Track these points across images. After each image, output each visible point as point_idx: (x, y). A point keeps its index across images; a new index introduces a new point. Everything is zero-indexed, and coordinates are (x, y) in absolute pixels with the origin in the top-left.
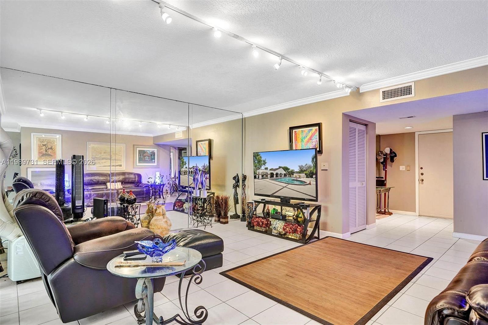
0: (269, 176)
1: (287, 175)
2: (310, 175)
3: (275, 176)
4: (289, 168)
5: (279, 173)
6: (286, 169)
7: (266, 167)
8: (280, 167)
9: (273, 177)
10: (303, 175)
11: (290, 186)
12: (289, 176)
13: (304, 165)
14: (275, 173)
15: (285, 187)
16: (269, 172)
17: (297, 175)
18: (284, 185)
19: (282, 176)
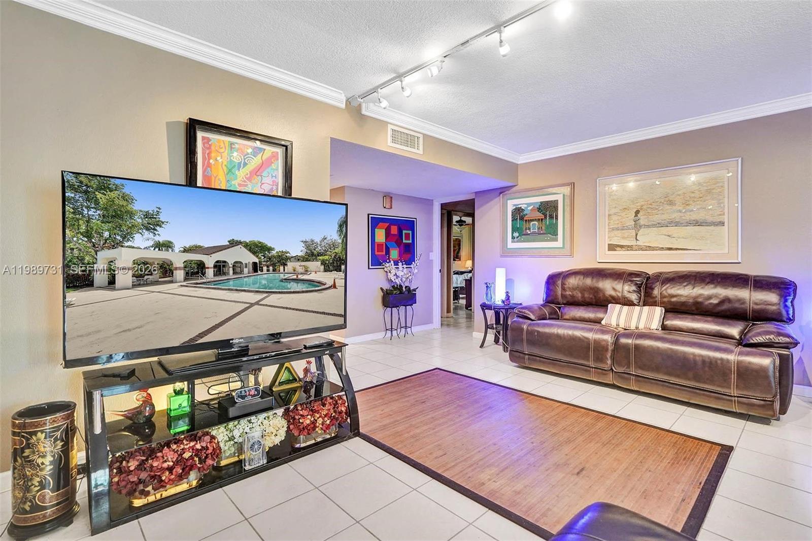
0: (180, 275)
1: (265, 268)
2: (335, 264)
3: (210, 273)
4: (269, 245)
5: (231, 262)
6: (256, 248)
7: (161, 239)
8: (233, 243)
9: (204, 274)
10: (315, 265)
11: (273, 299)
12: (271, 268)
13: (318, 240)
14: (210, 261)
15: (257, 303)
16: (178, 259)
17: (298, 266)
18: (253, 298)
19: (241, 272)
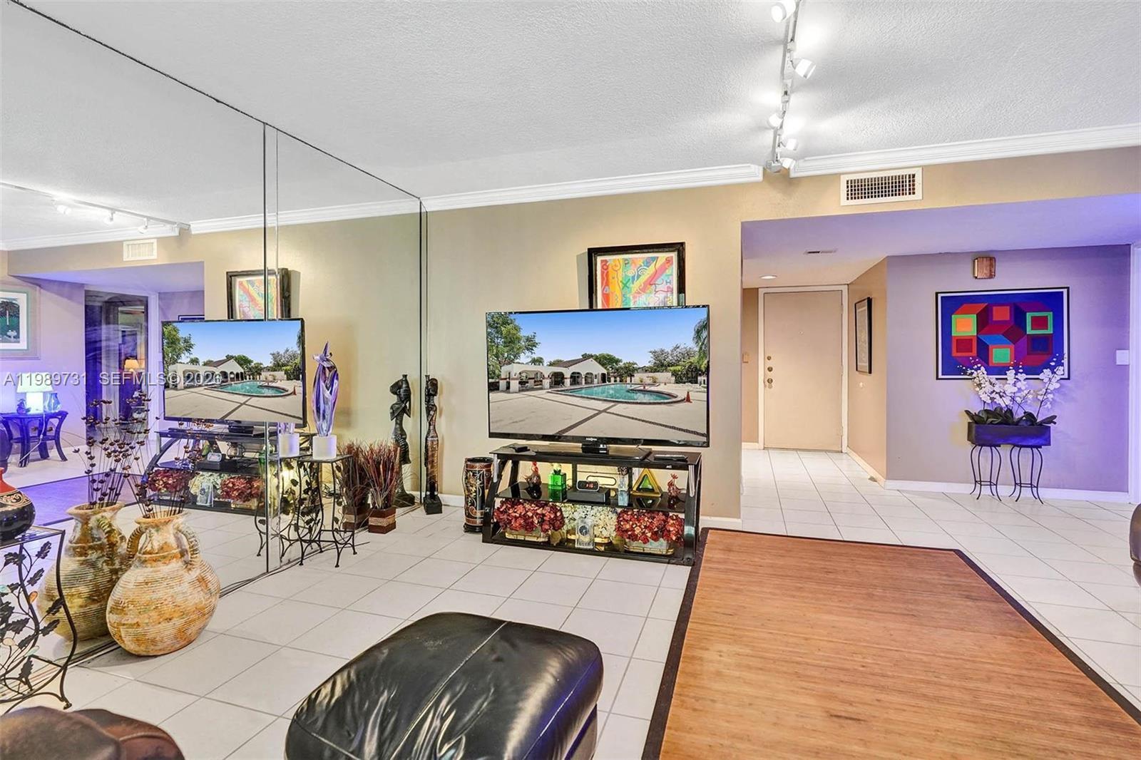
0: (546, 383)
1: (612, 379)
2: (690, 375)
3: (568, 382)
4: (617, 357)
5: (583, 374)
6: (605, 360)
7: (535, 356)
8: (586, 357)
9: (563, 383)
11: (619, 408)
12: (618, 379)
13: (668, 349)
14: (567, 373)
15: (605, 411)
16: (547, 371)
17: (646, 377)
18: (602, 406)
19: (592, 382)
